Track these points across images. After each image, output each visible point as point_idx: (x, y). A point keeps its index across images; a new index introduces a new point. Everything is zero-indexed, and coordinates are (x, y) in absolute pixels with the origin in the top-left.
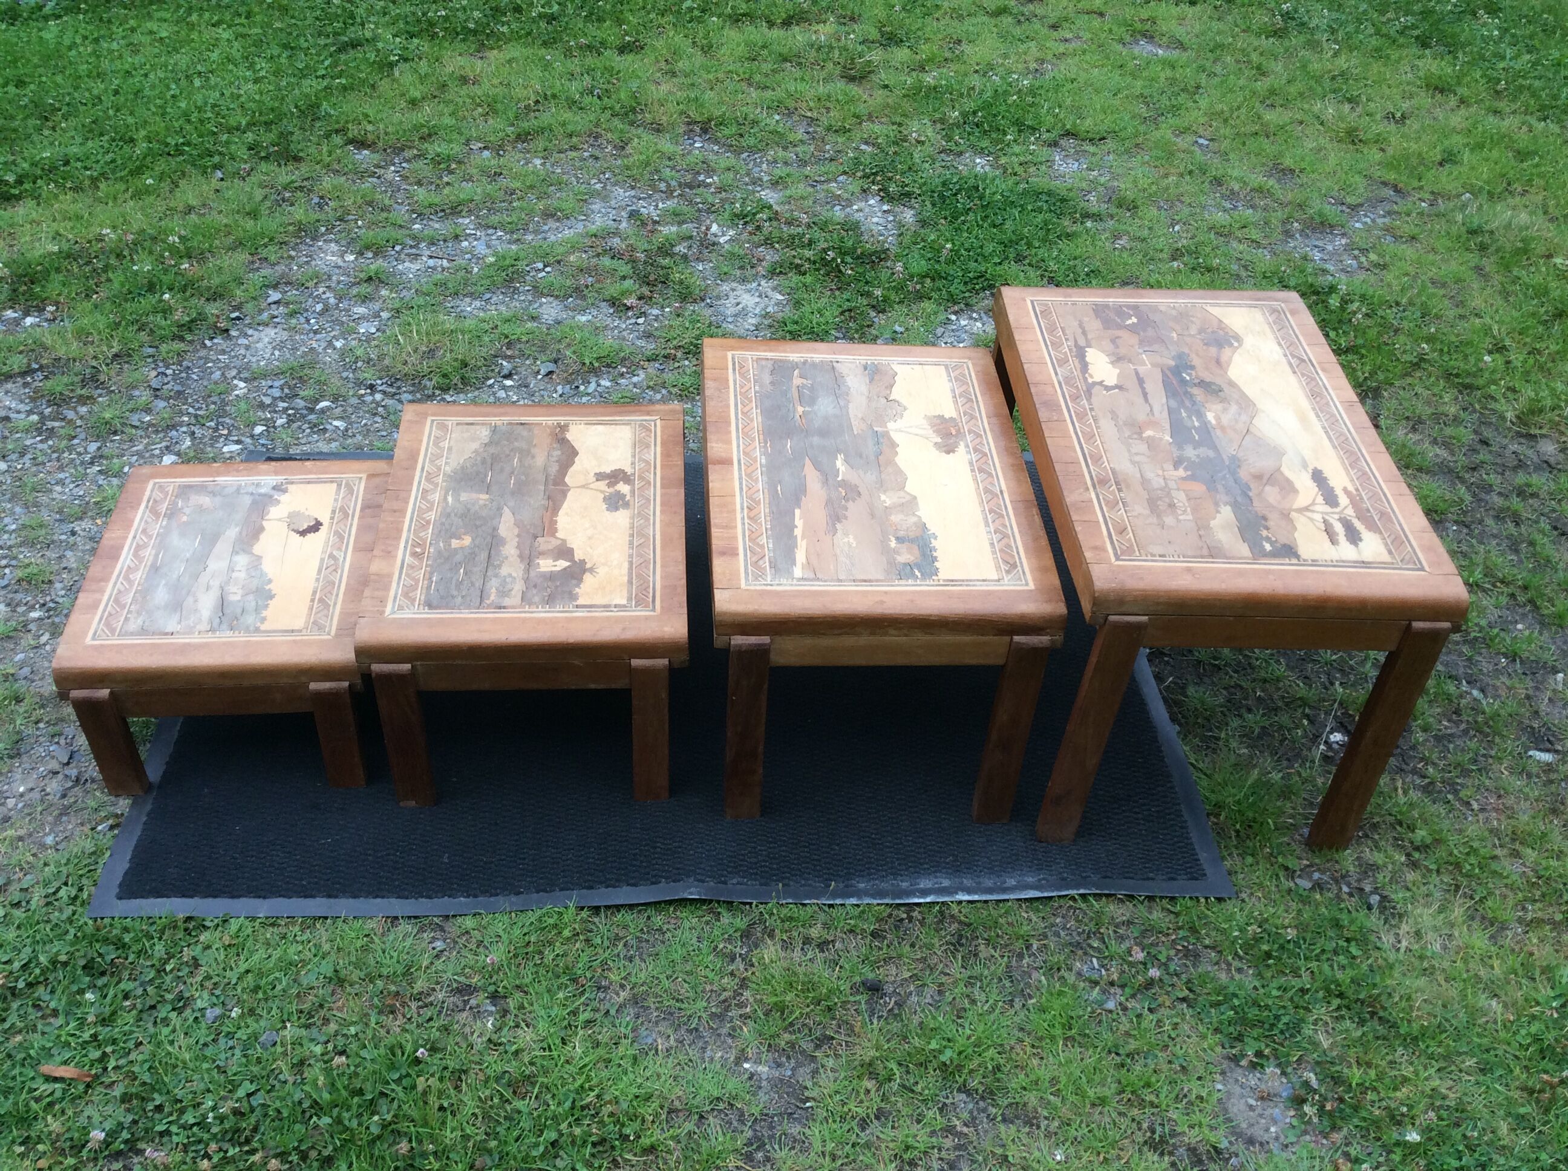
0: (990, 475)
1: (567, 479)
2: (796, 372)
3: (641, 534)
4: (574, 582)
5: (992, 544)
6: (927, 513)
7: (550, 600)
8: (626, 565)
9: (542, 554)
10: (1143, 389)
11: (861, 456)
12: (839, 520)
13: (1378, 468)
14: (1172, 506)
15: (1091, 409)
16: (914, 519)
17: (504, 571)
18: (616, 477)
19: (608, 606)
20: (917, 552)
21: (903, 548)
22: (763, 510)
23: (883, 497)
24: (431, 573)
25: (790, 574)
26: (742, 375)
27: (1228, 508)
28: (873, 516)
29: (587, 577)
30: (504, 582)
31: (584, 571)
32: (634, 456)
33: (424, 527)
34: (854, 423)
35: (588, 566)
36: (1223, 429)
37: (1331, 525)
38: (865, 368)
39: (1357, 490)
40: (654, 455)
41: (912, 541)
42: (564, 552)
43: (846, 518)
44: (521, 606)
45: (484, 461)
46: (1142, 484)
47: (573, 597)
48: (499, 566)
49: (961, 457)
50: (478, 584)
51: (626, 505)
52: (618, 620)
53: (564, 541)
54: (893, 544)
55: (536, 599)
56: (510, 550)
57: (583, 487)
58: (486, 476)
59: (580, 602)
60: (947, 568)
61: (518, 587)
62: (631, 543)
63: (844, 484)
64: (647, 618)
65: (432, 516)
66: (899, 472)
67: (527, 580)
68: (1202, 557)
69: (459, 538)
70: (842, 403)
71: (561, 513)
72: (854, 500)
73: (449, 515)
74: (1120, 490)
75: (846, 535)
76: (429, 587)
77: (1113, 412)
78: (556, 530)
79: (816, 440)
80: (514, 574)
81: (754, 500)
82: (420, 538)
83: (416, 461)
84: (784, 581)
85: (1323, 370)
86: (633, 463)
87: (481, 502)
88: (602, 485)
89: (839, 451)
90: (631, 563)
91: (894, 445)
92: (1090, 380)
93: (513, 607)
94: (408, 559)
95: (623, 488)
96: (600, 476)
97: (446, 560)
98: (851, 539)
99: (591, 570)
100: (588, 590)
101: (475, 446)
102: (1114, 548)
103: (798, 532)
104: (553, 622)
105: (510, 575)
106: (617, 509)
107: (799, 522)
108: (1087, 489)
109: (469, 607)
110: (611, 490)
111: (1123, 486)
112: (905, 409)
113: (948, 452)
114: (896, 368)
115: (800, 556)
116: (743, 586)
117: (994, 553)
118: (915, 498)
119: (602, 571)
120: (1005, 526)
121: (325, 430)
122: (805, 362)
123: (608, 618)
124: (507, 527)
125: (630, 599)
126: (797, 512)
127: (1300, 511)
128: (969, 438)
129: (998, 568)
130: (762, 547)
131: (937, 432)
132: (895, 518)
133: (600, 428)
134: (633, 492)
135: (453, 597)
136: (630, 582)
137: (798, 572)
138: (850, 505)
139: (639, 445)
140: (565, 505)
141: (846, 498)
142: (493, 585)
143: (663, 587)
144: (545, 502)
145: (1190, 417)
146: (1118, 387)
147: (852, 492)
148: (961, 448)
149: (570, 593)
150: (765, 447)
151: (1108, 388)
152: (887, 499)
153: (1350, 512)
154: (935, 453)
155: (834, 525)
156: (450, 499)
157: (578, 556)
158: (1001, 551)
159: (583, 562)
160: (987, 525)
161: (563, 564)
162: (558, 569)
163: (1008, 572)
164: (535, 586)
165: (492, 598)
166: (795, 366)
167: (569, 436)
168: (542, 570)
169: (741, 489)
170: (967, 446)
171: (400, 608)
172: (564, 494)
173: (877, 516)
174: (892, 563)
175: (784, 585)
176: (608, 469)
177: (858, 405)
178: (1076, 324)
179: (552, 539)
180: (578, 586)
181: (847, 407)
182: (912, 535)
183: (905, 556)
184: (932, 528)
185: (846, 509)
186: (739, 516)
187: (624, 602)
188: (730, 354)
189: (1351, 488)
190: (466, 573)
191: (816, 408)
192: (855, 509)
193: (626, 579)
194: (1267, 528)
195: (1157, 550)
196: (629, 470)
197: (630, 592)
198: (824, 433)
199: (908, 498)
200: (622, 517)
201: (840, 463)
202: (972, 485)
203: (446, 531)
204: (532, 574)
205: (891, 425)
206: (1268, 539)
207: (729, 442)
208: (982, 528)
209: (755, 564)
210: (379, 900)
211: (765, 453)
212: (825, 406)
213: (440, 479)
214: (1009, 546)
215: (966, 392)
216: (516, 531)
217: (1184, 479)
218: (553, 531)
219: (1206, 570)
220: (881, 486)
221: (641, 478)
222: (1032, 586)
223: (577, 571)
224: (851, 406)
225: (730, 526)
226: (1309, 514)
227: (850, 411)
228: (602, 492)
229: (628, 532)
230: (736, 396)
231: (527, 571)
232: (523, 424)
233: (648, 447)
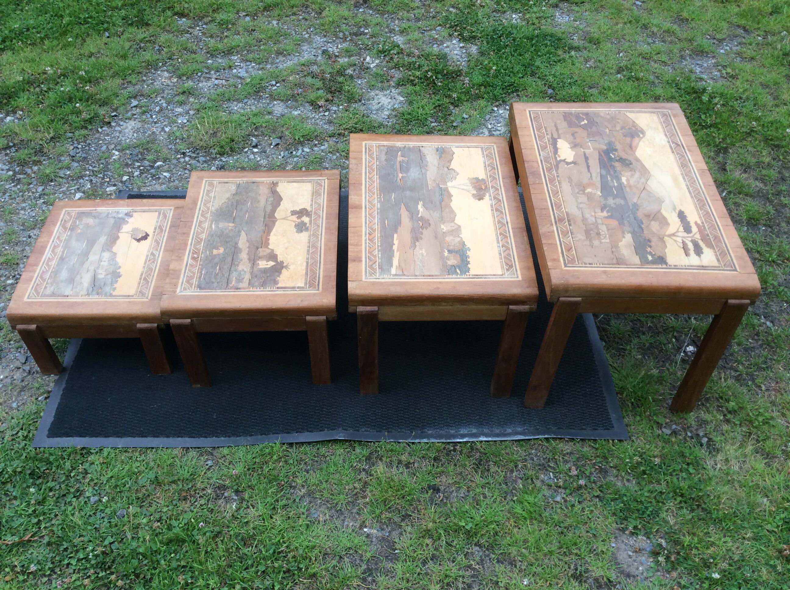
0: (502, 213)
1: (276, 215)
2: (399, 153)
3: (314, 246)
4: (277, 274)
5: (500, 254)
6: (466, 236)
7: (263, 285)
8: (305, 264)
9: (260, 258)
10: (587, 164)
11: (432, 203)
12: (417, 240)
13: (715, 210)
14: (598, 234)
15: (558, 176)
16: (458, 239)
17: (240, 268)
18: (302, 212)
19: (294, 288)
20: (458, 258)
21: (452, 256)
22: (377, 235)
23: (442, 226)
24: (202, 269)
25: (389, 271)
26: (370, 156)
27: (630, 235)
28: (436, 237)
29: (284, 271)
30: (240, 275)
31: (283, 267)
32: (312, 201)
33: (199, 243)
34: (429, 182)
35: (285, 265)
36: (630, 187)
37: (686, 244)
38: (437, 150)
39: (703, 223)
40: (323, 200)
41: (456, 252)
42: (272, 256)
43: (421, 239)
44: (248, 288)
45: (232, 205)
46: (583, 220)
47: (276, 282)
48: (238, 265)
49: (487, 202)
50: (226, 275)
51: (307, 229)
52: (299, 295)
53: (273, 250)
54: (446, 254)
55: (257, 284)
56: (244, 256)
57: (284, 219)
58: (233, 213)
59: (279, 285)
60: (475, 268)
61: (247, 277)
62: (308, 251)
63: (422, 219)
64: (314, 294)
65: (204, 236)
66: (452, 212)
67: (252, 273)
68: (613, 264)
69: (218, 249)
70: (423, 171)
71: (272, 234)
72: (426, 228)
73: (212, 235)
74: (570, 225)
75: (421, 249)
76: (200, 277)
77: (570, 178)
78: (268, 244)
79: (408, 193)
80: (245, 269)
81: (372, 229)
82: (196, 249)
83: (196, 205)
84: (385, 276)
85: (689, 151)
86: (311, 205)
87: (230, 228)
88: (294, 218)
89: (420, 200)
90: (307, 263)
91: (450, 196)
92: (558, 159)
93: (244, 288)
94: (190, 261)
95: (306, 219)
96: (293, 213)
97: (210, 261)
98: (423, 251)
99: (286, 267)
100: (284, 279)
101: (228, 195)
102: (564, 260)
103: (395, 247)
104: (265, 296)
105: (243, 270)
106: (301, 231)
107: (396, 242)
108: (552, 224)
109: (221, 289)
110: (299, 220)
111: (572, 222)
112: (458, 174)
113: (479, 200)
114: (454, 150)
115: (395, 262)
116: (364, 279)
117: (501, 259)
118: (460, 227)
119: (292, 267)
120: (507, 243)
121: (159, 178)
122: (405, 147)
123: (294, 295)
124: (243, 242)
125: (306, 284)
126: (395, 236)
127: (670, 236)
128: (492, 191)
129: (502, 268)
130: (375, 256)
131: (475, 187)
132: (449, 239)
133: (295, 184)
134: (311, 221)
135: (213, 283)
136: (307, 274)
137: (393, 271)
138: (424, 231)
139: (315, 194)
140: (274, 230)
141: (422, 228)
142: (234, 275)
143: (324, 277)
144: (263, 228)
145: (612, 180)
146: (574, 163)
147: (426, 223)
148: (487, 197)
149: (275, 280)
150: (380, 198)
151: (568, 164)
152: (444, 227)
153: (698, 236)
154: (472, 199)
155: (415, 243)
156: (213, 226)
157: (280, 259)
158: (505, 257)
159: (282, 262)
160: (498, 242)
161: (271, 263)
162: (269, 266)
163: (508, 270)
164: (256, 276)
165: (233, 283)
166: (399, 149)
167: (278, 189)
168: (260, 267)
169: (366, 223)
170: (490, 196)
171: (185, 289)
172: (274, 223)
173: (438, 237)
174: (445, 265)
175: (386, 279)
176: (298, 209)
177: (432, 173)
178: (553, 124)
179: (266, 249)
180: (279, 276)
181: (426, 173)
182: (457, 249)
183: (452, 261)
184: (468, 244)
185: (422, 234)
186: (363, 239)
187: (303, 285)
188: (364, 143)
189: (699, 222)
190: (220, 269)
191: (409, 174)
192: (427, 233)
193: (304, 272)
194: (650, 247)
195: (588, 260)
196: (309, 209)
197: (306, 280)
198: (412, 189)
199: (456, 227)
200: (304, 236)
201: (420, 207)
202: (491, 219)
203: (211, 245)
204: (255, 269)
205: (449, 184)
206: (650, 253)
207: (361, 195)
208: (495, 244)
209: (371, 267)
210: (180, 439)
211: (379, 202)
212: (414, 173)
213: (209, 215)
214: (509, 255)
215: (492, 163)
216: (247, 245)
217: (606, 218)
218: (267, 245)
219: (613, 272)
220: (442, 220)
221: (315, 213)
222: (520, 278)
223: (279, 268)
224: (428, 173)
225: (358, 245)
226: (675, 238)
227: (428, 176)
228: (294, 221)
229: (307, 245)
230: (366, 168)
231: (252, 267)
232: (254, 182)
233: (320, 195)
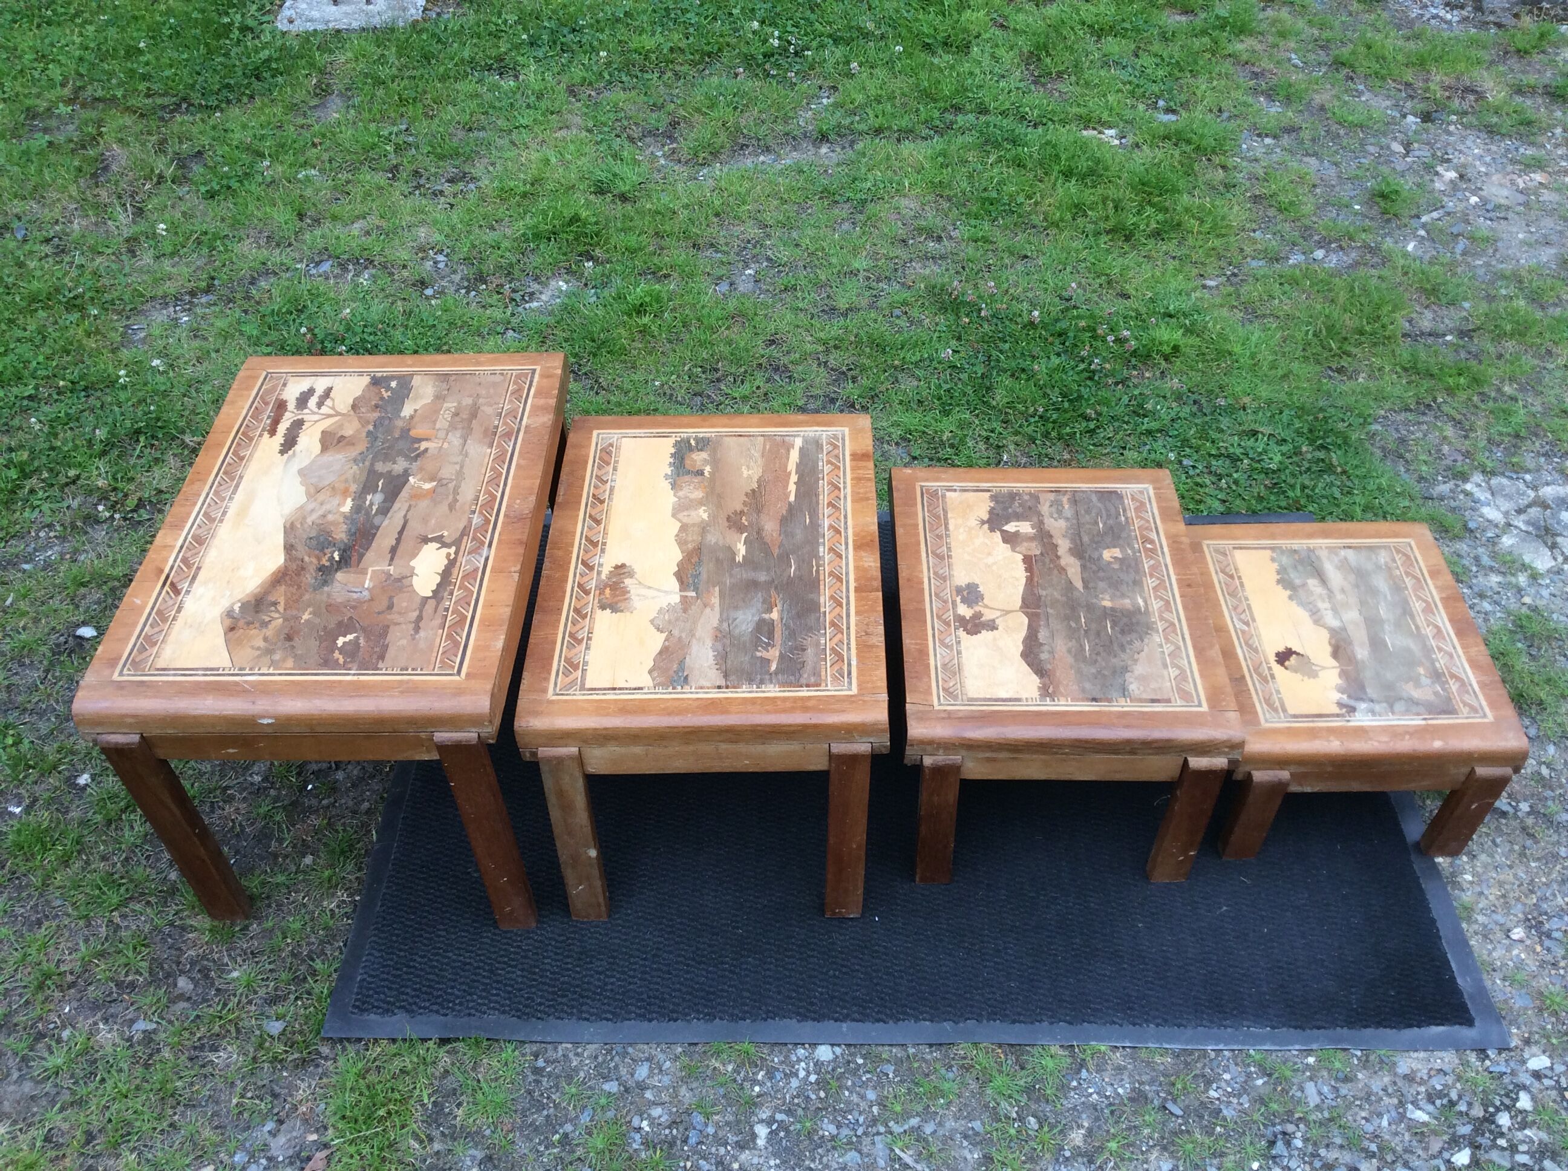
0: (588, 537)
1: (1026, 620)
2: (773, 667)
3: (940, 557)
4: (996, 512)
5: (615, 469)
6: (668, 498)
7: (1013, 496)
8: (951, 527)
9: (1031, 539)
10: (398, 540)
11: (717, 560)
12: (753, 491)
14: (456, 414)
15: (473, 512)
16: (681, 494)
17: (1062, 524)
18: (975, 626)
19: (963, 490)
20: (687, 462)
21: (699, 465)
22: (824, 498)
23: (705, 516)
24: (1128, 523)
25: (806, 441)
26: (840, 658)
27: (404, 415)
28: (719, 496)
29: (986, 517)
30: (1060, 512)
31: (989, 521)
32: (959, 653)
33: (1152, 567)
34: (715, 600)
35: (986, 526)
36: (344, 495)
37: (321, 401)
38: (686, 678)
40: (936, 657)
41: (688, 472)
42: (1010, 539)
43: (747, 494)
44: (1038, 492)
45: (1121, 644)
46: (470, 434)
47: (994, 497)
48: (1068, 528)
49: (607, 562)
50: (1082, 512)
51: (959, 590)
52: (951, 479)
53: (1013, 550)
54: (707, 470)
55: (1026, 497)
56: (1064, 546)
57: (1008, 612)
58: (1113, 629)
59: (988, 494)
60: (665, 447)
61: (1045, 508)
62: (949, 549)
63: (741, 529)
64: (927, 480)
65: (1150, 582)
66: (681, 542)
67: (1039, 514)
69: (1115, 557)
70: (725, 625)
71: (1024, 581)
72: (735, 513)
73: (1135, 582)
74: (496, 429)
75: (750, 477)
76: (1124, 511)
77: (452, 509)
78: (1025, 561)
79: (762, 577)
80: (1052, 520)
81: (834, 506)
82: (1153, 559)
83: (1195, 647)
84: (812, 434)
86: (958, 642)
87: (1107, 597)
88: (988, 615)
89: (740, 565)
90: (947, 529)
91: (679, 576)
92: (452, 552)
93: (1044, 491)
94: (1153, 536)
95: (964, 611)
96: (992, 626)
98: (745, 473)
99: (983, 522)
100: (982, 506)
101: (1139, 669)
103: (794, 478)
104: (1007, 480)
105: (1056, 519)
106: (969, 586)
107: (792, 488)
109: (1083, 493)
110: (977, 609)
112: (652, 622)
113: (623, 566)
114: (646, 681)
115: (794, 456)
117: (616, 462)
118: (674, 515)
119: (973, 522)
120: (596, 487)
122: (762, 682)
123: (961, 481)
124: (1073, 567)
125: (944, 496)
126: (792, 498)
128: (593, 584)
129: (618, 448)
130: (829, 462)
131: (625, 592)
132: (698, 494)
133: (1004, 695)
134: (954, 609)
135: (1100, 502)
136: (945, 511)
137: (798, 442)
138: (739, 507)
139: (954, 670)
140: (1021, 589)
141: (742, 513)
142: (1068, 514)
143: (914, 505)
144: (1043, 593)
145: (371, 505)
146: (426, 540)
147: (734, 523)
148: (606, 570)
149: (997, 502)
150: (818, 566)
151: (439, 539)
152: (703, 514)
153: (289, 415)
154: (636, 568)
155: (759, 486)
156: (1141, 602)
157: (997, 535)
158: (609, 464)
159: (992, 530)
160: (612, 489)
161: (1011, 527)
162: (1014, 524)
163: (611, 445)
164: (1030, 508)
165: (1065, 499)
166: (772, 677)
167: (1035, 680)
168: (1027, 523)
169: (846, 517)
170: (599, 573)
171: (1142, 492)
172: (1025, 605)
173: (715, 494)
174: (714, 453)
175: (812, 431)
176: (985, 635)
177: (710, 618)
179: (1026, 552)
180: (992, 509)
181: (721, 621)
182: (687, 478)
183: (699, 458)
184: (666, 485)
185: (745, 504)
186: (849, 490)
187: (948, 494)
188: (854, 690)
189: (267, 436)
190: (1097, 523)
191: (756, 618)
192: (736, 503)
193: (950, 515)
194: (382, 398)
196: (961, 633)
197: (944, 502)
198: (753, 585)
199: (680, 516)
200: (961, 578)
201: (741, 550)
202: (611, 529)
203: (1130, 565)
204: (1035, 519)
205: (675, 599)
206: (388, 389)
207: (856, 568)
208: (618, 485)
209: (836, 447)
211: (818, 558)
212: (746, 620)
213: (1160, 626)
214: (601, 466)
215: (571, 646)
216: (1063, 563)
218: (1028, 560)
220: (704, 528)
221: (948, 624)
222: (595, 433)
223: (995, 521)
224: (715, 622)
225: (857, 480)
227: (718, 616)
228: (986, 606)
229: (953, 561)
230: (848, 628)
231: (1041, 522)
232: (1094, 700)
233: (944, 666)
